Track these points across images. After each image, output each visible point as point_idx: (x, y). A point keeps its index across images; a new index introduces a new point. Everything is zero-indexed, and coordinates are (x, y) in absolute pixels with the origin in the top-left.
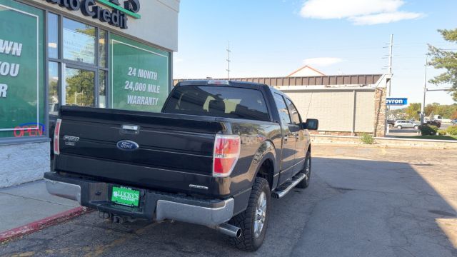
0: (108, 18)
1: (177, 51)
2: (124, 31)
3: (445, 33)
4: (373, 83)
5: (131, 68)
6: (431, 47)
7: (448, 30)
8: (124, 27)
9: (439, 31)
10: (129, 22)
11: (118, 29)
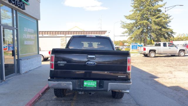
0: (19, 4)
1: (40, 20)
2: (23, 11)
3: (126, 17)
4: (104, 34)
5: (25, 28)
6: (121, 21)
7: (127, 16)
8: (24, 9)
9: (124, 16)
10: (26, 7)
11: (21, 10)
